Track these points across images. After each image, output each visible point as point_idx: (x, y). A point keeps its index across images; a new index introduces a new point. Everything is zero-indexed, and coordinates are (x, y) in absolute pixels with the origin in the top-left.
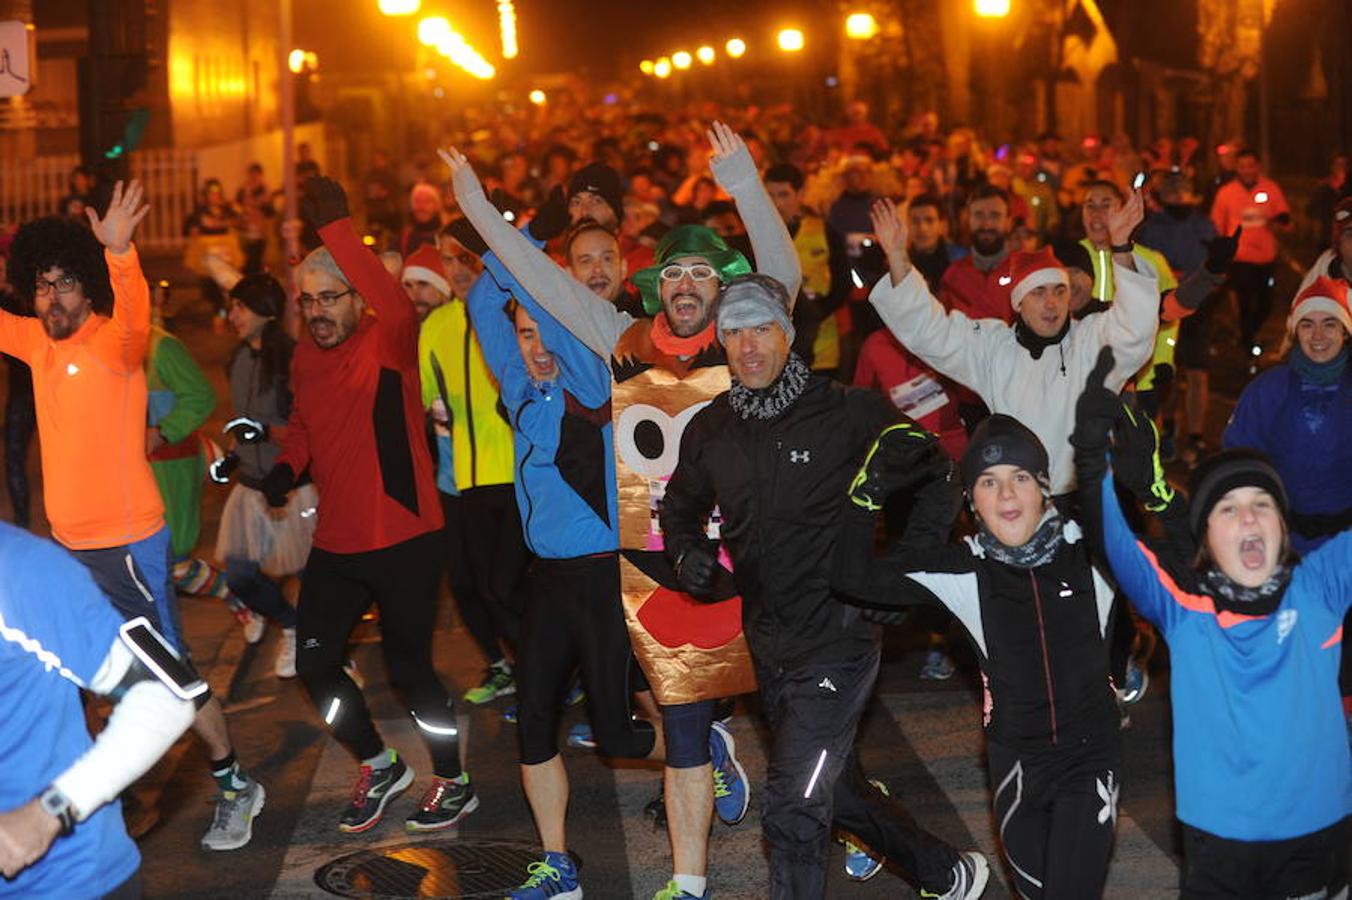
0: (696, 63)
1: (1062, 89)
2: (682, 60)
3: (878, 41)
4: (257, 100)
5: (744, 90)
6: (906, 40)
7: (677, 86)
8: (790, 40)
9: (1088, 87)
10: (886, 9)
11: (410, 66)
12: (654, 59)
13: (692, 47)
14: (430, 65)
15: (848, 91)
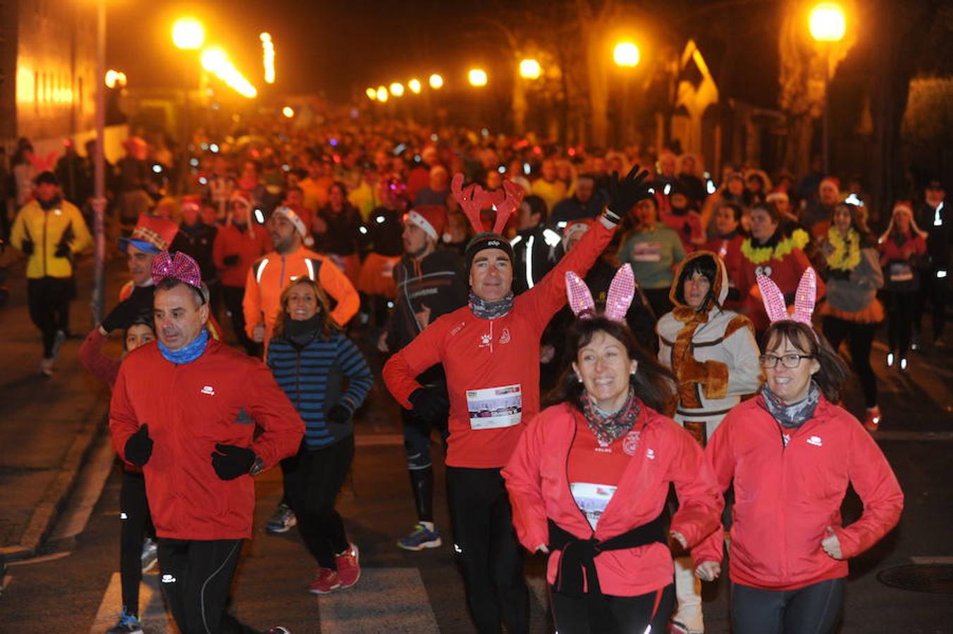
0: (407, 92)
1: (676, 120)
2: (397, 89)
3: (543, 81)
4: (81, 107)
5: (442, 113)
6: (563, 81)
7: (393, 108)
8: (477, 77)
9: (696, 119)
10: (549, 57)
11: (195, 86)
12: (376, 89)
13: (404, 81)
14: (209, 86)
15: (519, 117)
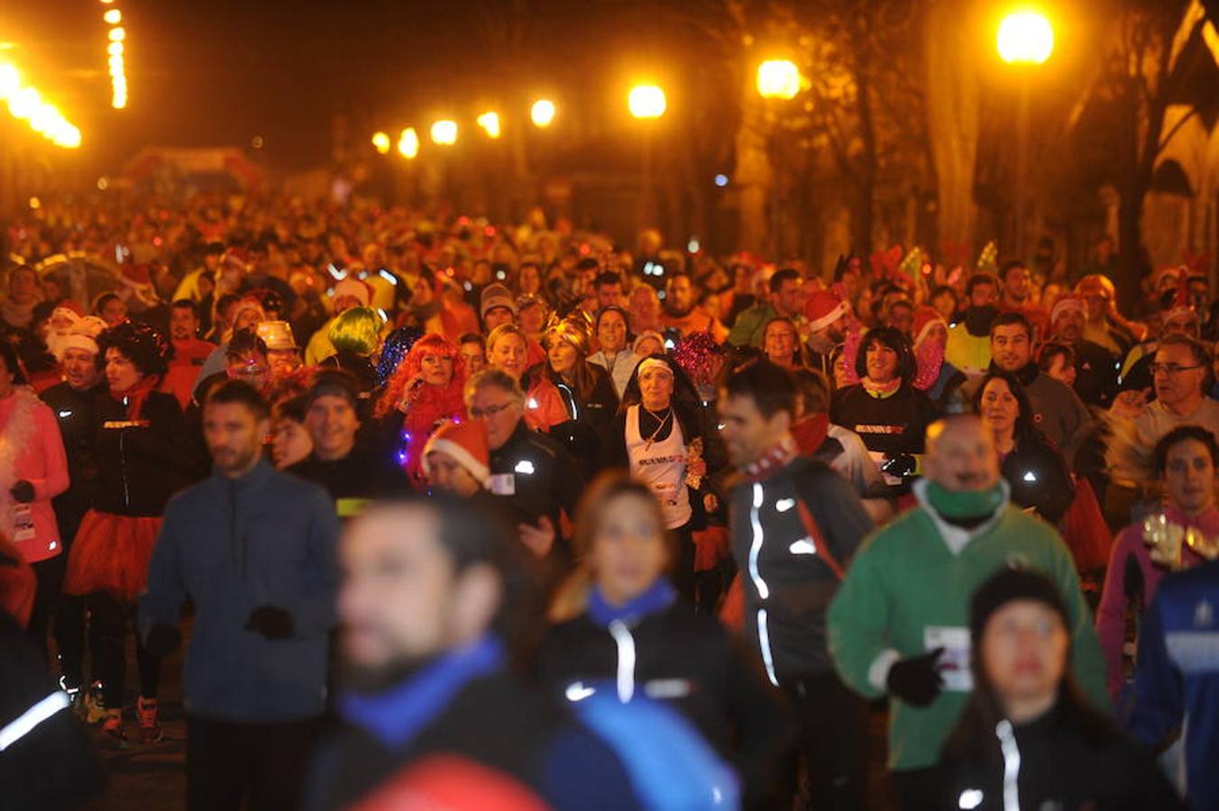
0: (471, 134)
2: (445, 132)
3: (809, 106)
6: (862, 106)
7: (433, 178)
10: (828, 48)
13: (464, 109)
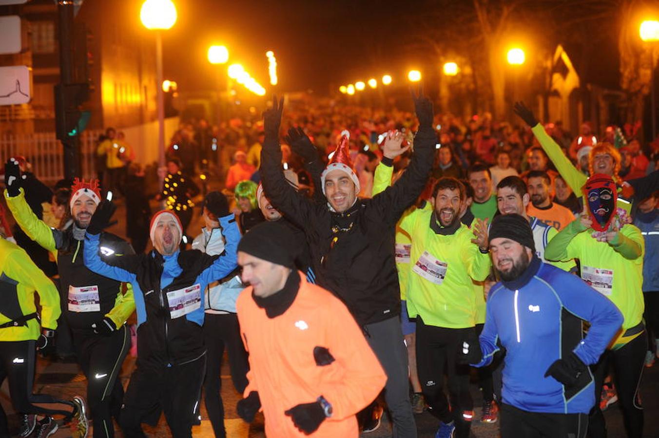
0: (368, 87)
1: (552, 100)
2: (360, 86)
3: (460, 77)
4: (146, 106)
5: (392, 101)
6: (473, 76)
7: (358, 99)
8: (415, 76)
9: (565, 99)
10: (463, 60)
11: (224, 89)
12: (346, 85)
13: (365, 79)
14: (234, 88)
15: (445, 102)
